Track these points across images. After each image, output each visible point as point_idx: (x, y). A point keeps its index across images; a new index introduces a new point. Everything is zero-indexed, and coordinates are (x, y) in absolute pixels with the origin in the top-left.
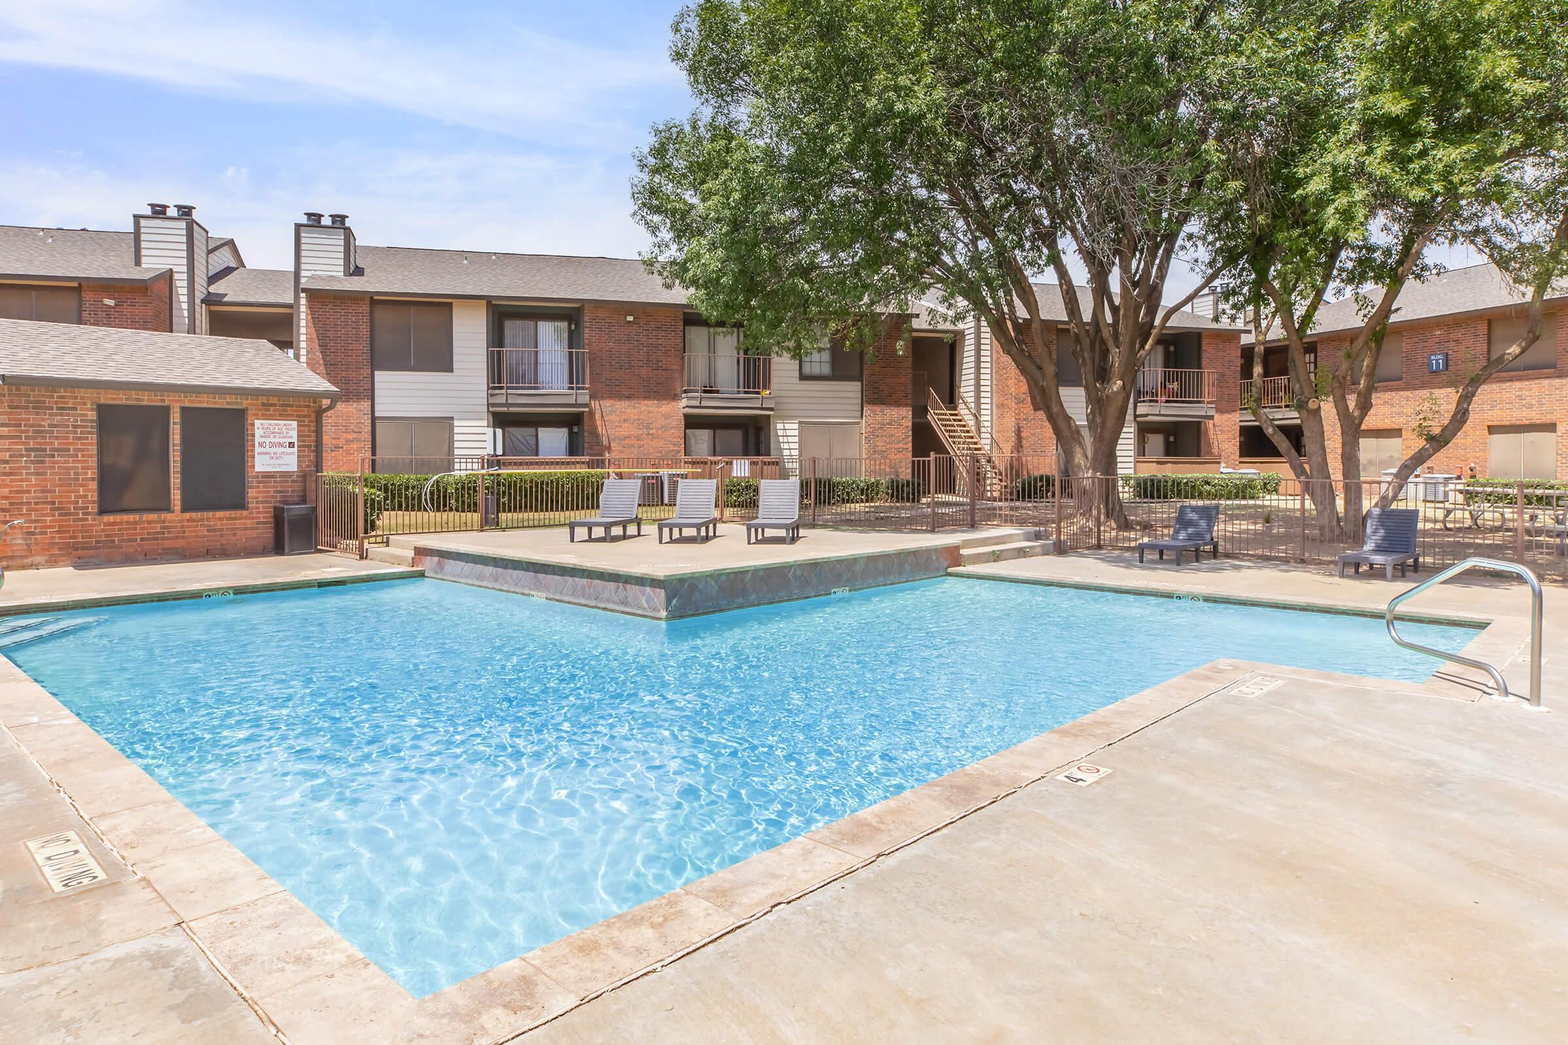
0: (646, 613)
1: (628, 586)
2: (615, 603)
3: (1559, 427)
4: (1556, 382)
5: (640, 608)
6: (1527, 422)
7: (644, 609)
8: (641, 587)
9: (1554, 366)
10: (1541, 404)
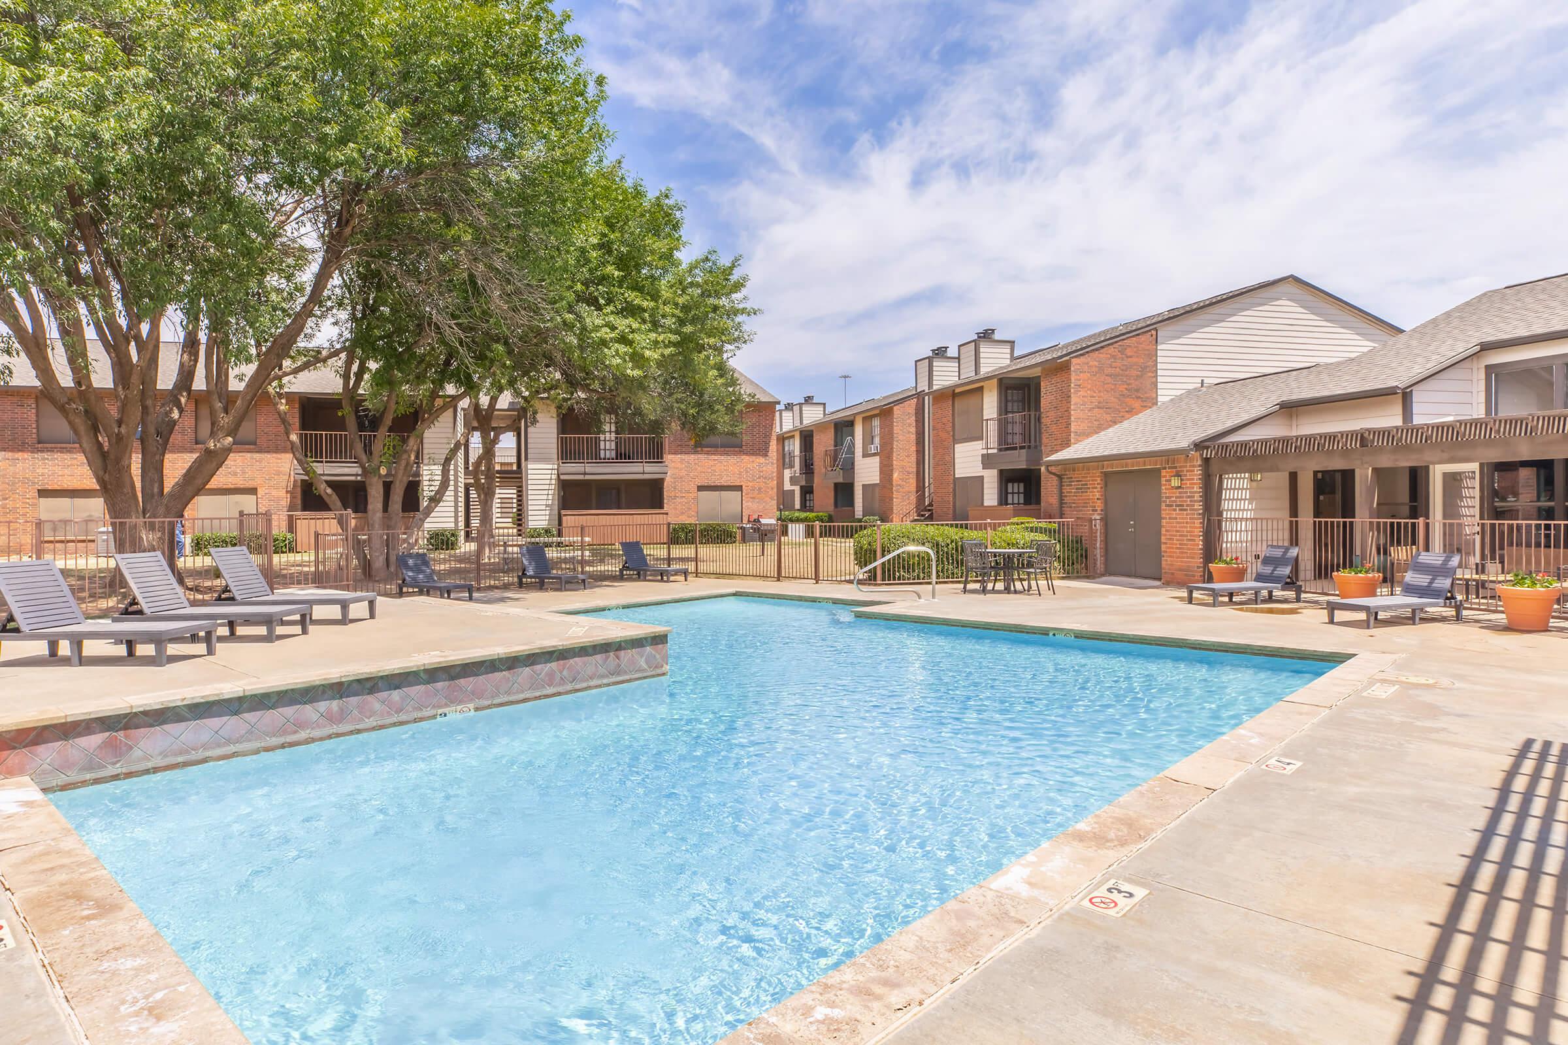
0: (645, 674)
1: (622, 653)
2: (603, 676)
3: (259, 490)
4: (257, 456)
5: (639, 670)
6: (233, 487)
7: (644, 670)
8: (639, 649)
9: (255, 444)
10: (244, 472)
